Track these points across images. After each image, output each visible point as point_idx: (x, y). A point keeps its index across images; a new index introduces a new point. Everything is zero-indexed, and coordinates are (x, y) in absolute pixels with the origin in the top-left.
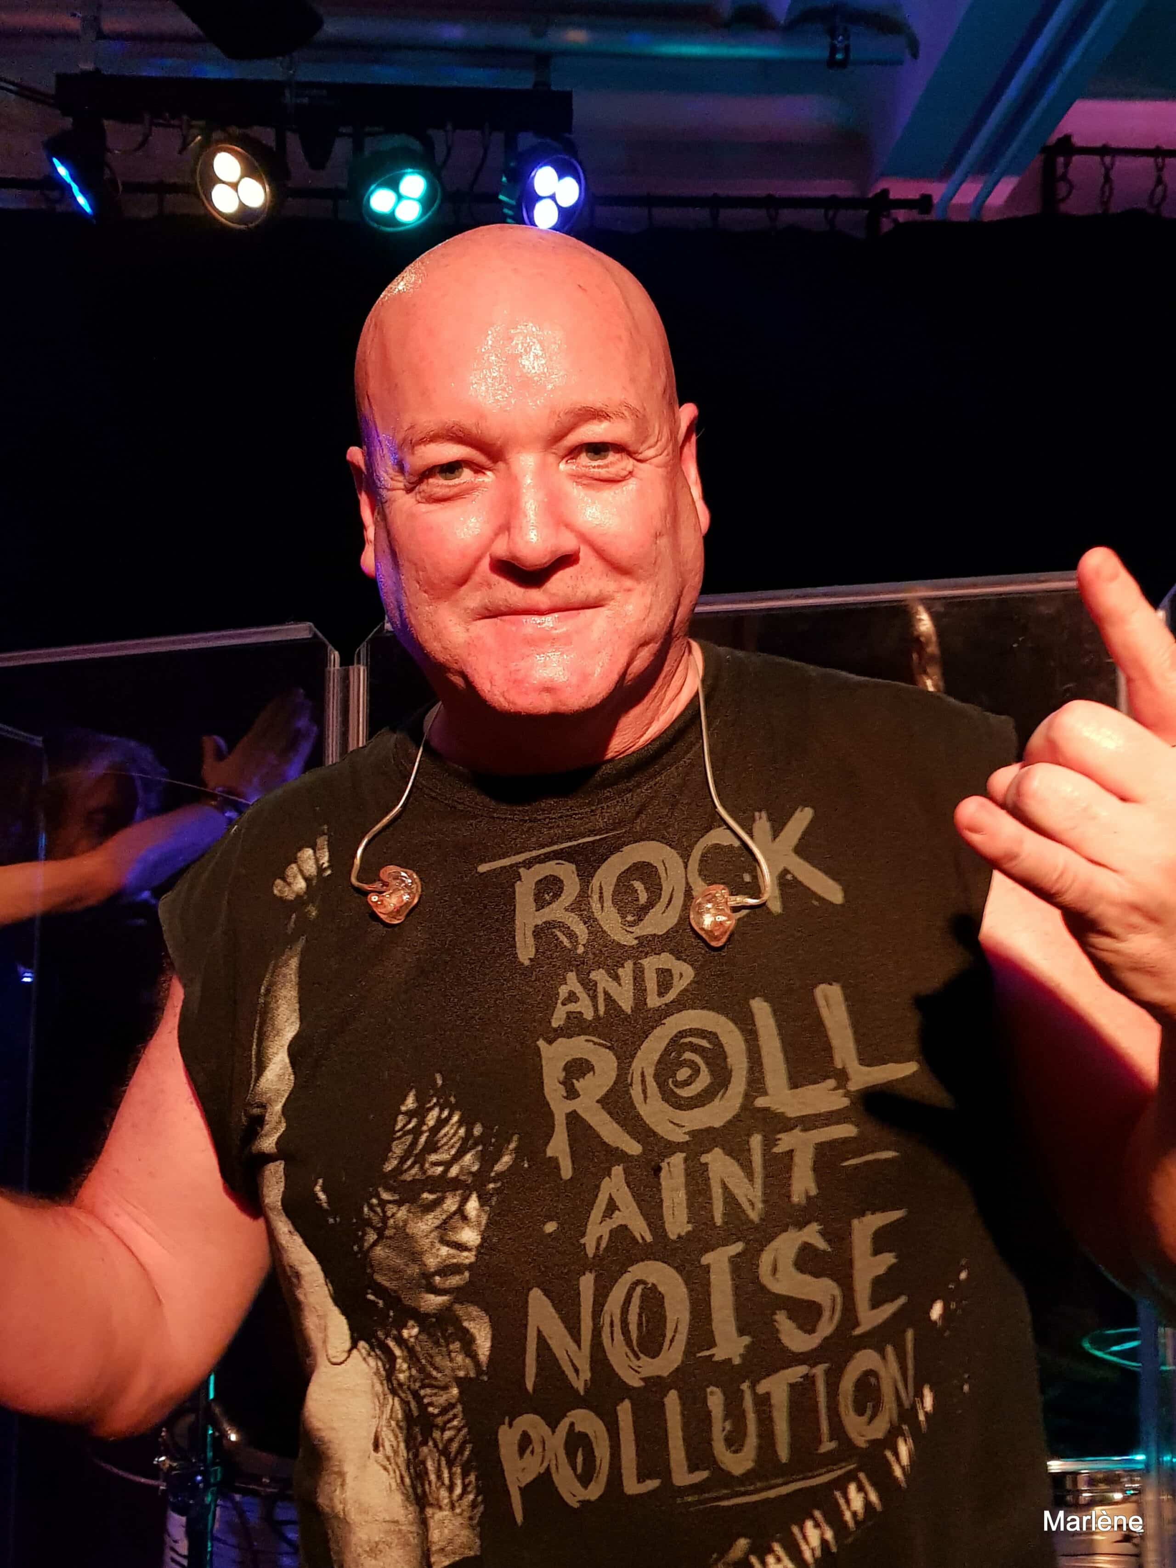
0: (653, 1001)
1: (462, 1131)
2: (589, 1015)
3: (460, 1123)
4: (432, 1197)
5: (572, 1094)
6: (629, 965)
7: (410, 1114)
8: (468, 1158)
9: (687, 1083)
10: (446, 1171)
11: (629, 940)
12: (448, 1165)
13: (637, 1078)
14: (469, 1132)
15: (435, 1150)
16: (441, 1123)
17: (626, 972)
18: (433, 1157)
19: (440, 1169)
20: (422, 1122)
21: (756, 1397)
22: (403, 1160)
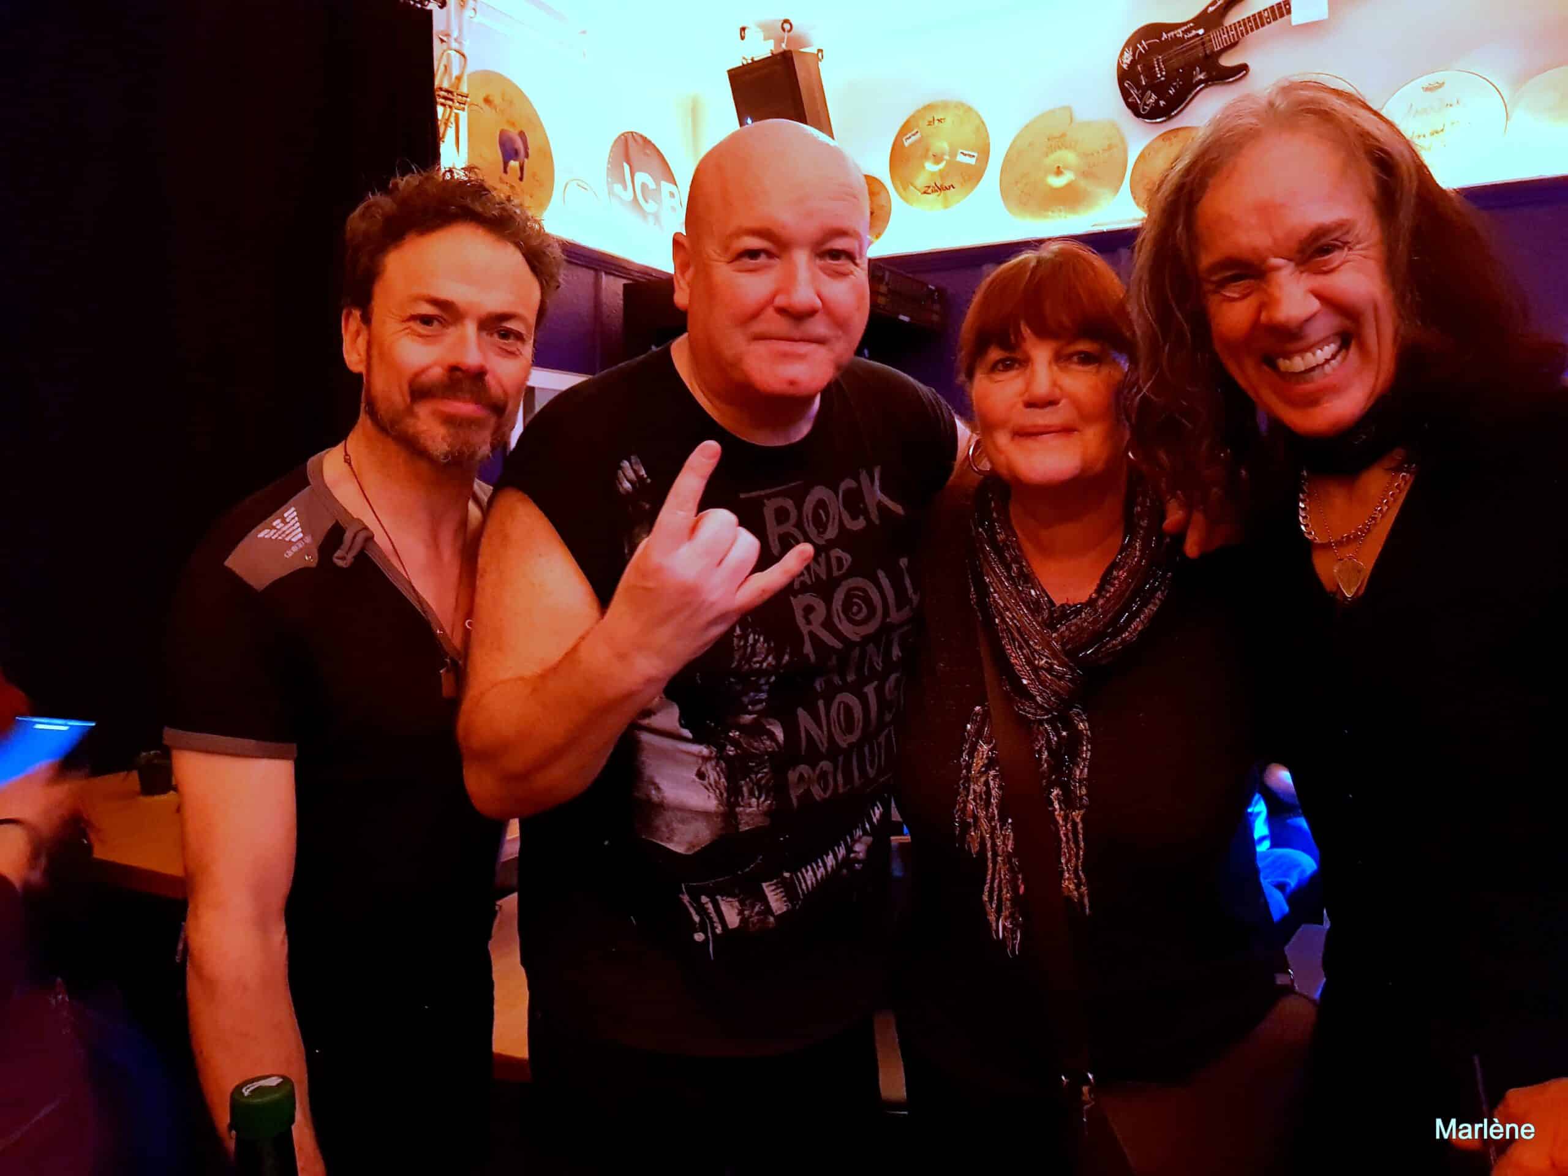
0: (836, 573)
1: (766, 645)
2: (809, 583)
3: (765, 641)
5: (809, 622)
6: (823, 555)
7: (740, 637)
9: (856, 614)
10: (761, 665)
12: (761, 663)
13: (835, 612)
14: (769, 645)
15: (755, 656)
16: (756, 641)
17: (822, 559)
19: (758, 665)
20: (747, 641)
22: (739, 662)
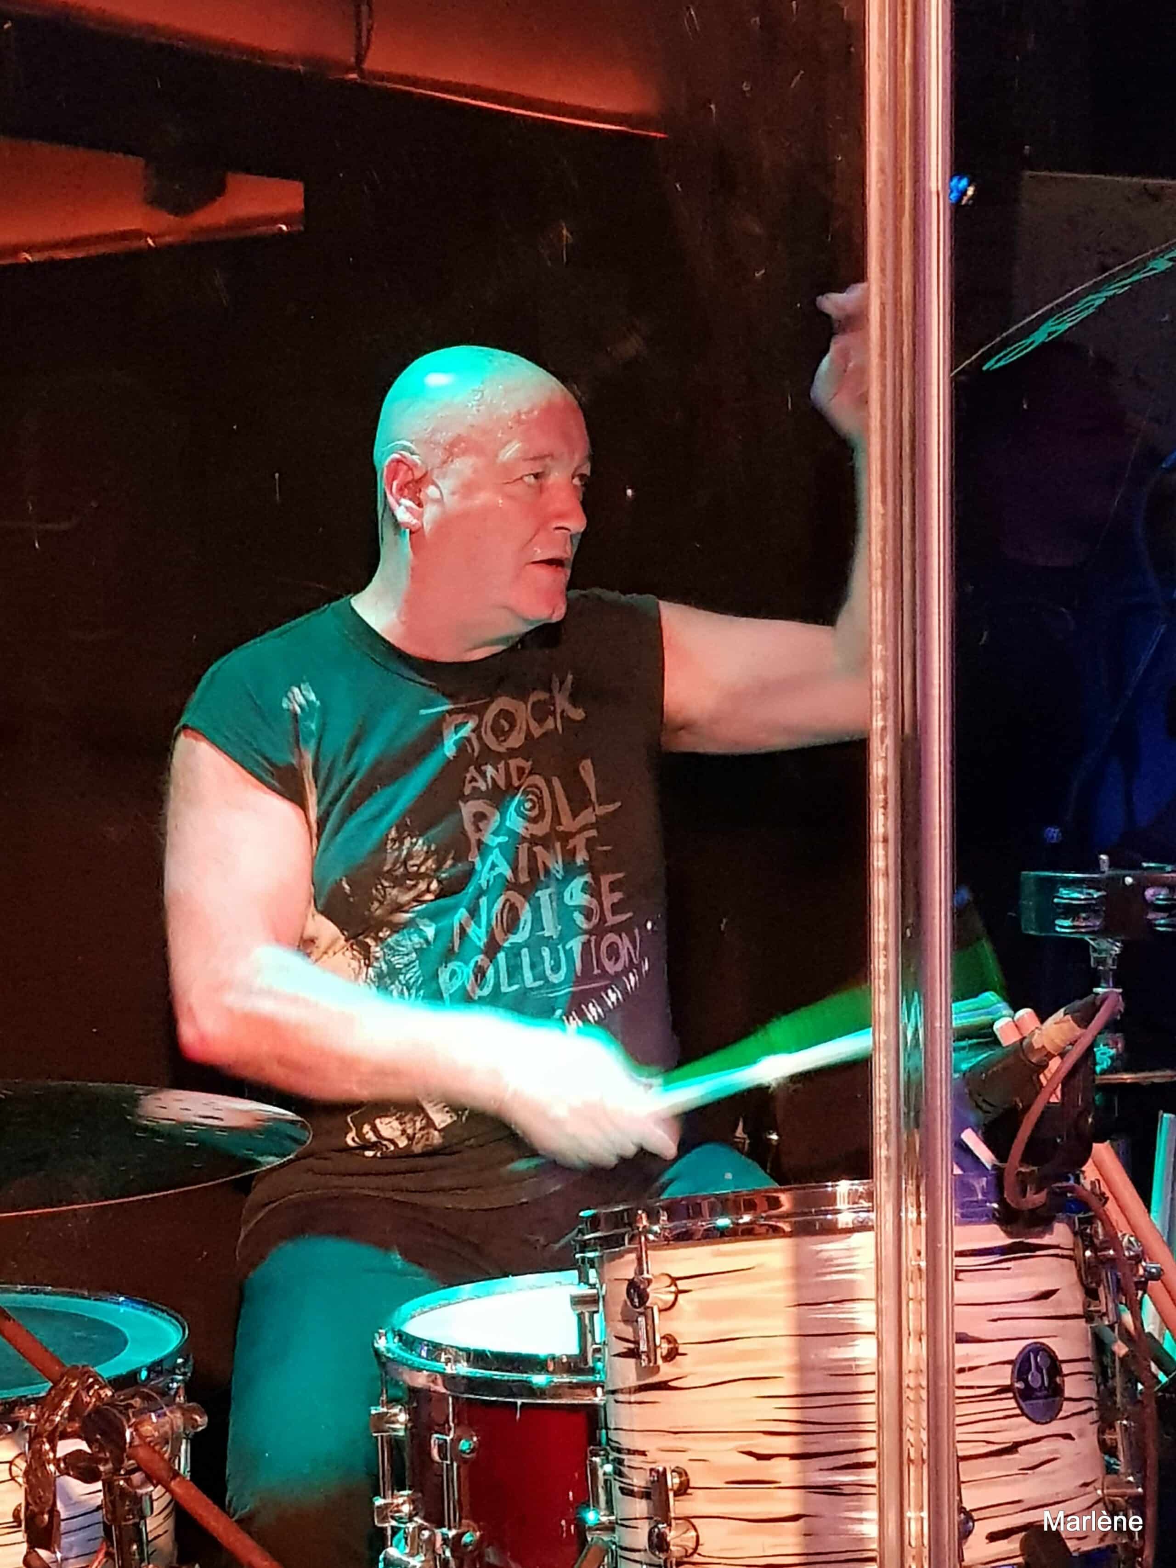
2: (483, 789)
4: (412, 883)
5: (478, 830)
6: (503, 762)
8: (430, 862)
9: (529, 810)
10: (419, 869)
11: (502, 750)
17: (501, 765)
18: (411, 862)
20: (402, 844)
21: (565, 951)
